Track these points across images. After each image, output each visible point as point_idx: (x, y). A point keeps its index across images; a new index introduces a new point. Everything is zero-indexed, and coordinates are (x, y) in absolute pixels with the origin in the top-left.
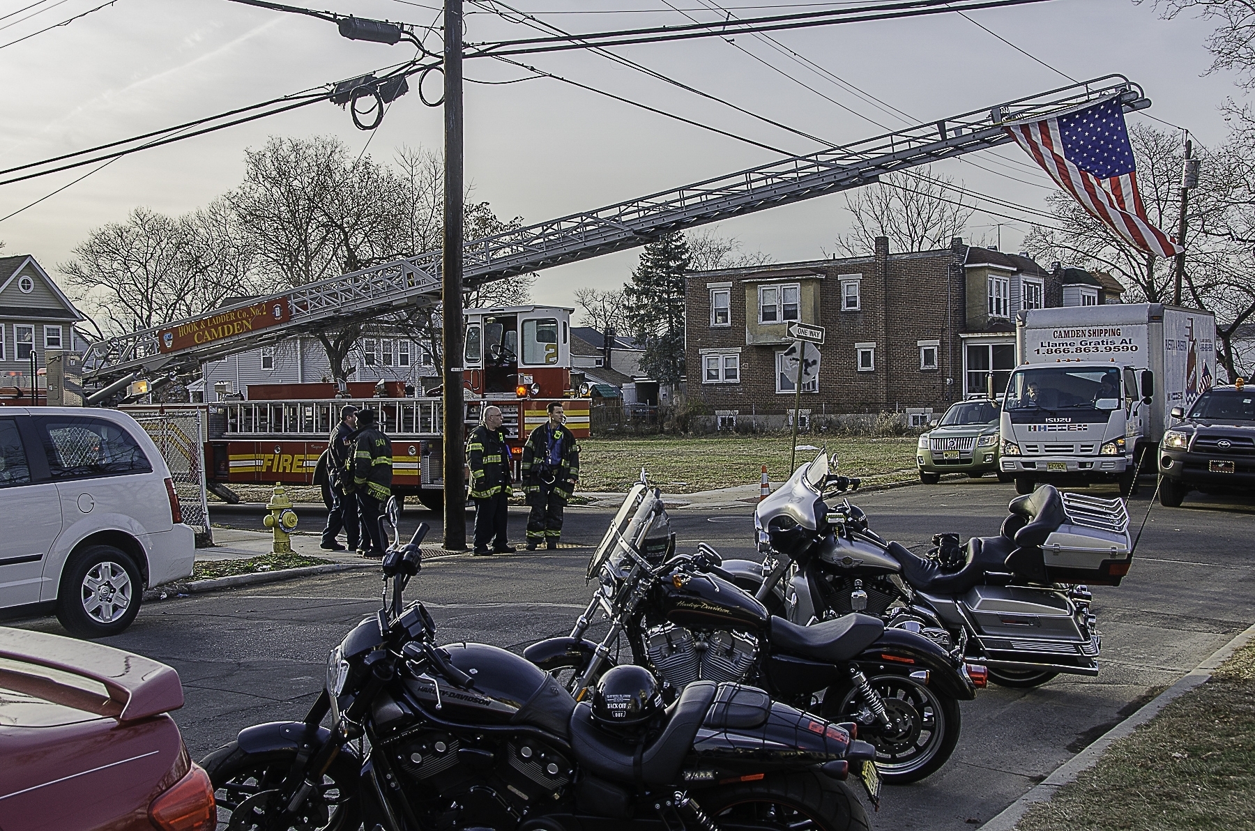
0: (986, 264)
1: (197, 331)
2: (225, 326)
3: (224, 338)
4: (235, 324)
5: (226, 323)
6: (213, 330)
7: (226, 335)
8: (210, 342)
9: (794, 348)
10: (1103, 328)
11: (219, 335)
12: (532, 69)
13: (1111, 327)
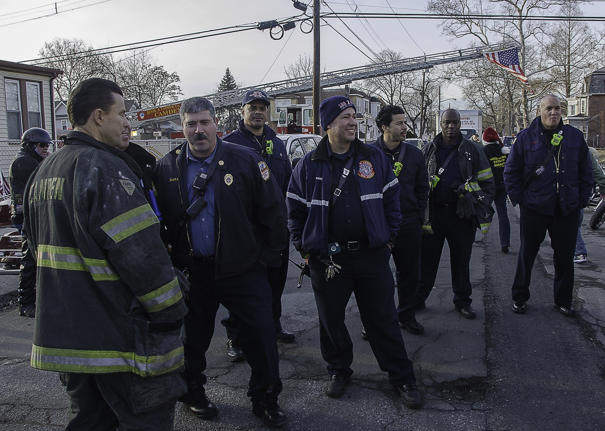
0: (356, 94)
1: (156, 112)
2: (169, 111)
3: (169, 115)
4: (174, 110)
5: (170, 109)
6: (163, 112)
7: (170, 113)
8: (162, 116)
9: (364, 121)
10: (465, 117)
11: (166, 114)
12: (326, 22)
13: (467, 117)
